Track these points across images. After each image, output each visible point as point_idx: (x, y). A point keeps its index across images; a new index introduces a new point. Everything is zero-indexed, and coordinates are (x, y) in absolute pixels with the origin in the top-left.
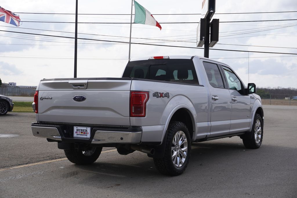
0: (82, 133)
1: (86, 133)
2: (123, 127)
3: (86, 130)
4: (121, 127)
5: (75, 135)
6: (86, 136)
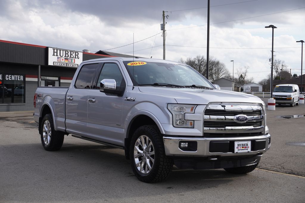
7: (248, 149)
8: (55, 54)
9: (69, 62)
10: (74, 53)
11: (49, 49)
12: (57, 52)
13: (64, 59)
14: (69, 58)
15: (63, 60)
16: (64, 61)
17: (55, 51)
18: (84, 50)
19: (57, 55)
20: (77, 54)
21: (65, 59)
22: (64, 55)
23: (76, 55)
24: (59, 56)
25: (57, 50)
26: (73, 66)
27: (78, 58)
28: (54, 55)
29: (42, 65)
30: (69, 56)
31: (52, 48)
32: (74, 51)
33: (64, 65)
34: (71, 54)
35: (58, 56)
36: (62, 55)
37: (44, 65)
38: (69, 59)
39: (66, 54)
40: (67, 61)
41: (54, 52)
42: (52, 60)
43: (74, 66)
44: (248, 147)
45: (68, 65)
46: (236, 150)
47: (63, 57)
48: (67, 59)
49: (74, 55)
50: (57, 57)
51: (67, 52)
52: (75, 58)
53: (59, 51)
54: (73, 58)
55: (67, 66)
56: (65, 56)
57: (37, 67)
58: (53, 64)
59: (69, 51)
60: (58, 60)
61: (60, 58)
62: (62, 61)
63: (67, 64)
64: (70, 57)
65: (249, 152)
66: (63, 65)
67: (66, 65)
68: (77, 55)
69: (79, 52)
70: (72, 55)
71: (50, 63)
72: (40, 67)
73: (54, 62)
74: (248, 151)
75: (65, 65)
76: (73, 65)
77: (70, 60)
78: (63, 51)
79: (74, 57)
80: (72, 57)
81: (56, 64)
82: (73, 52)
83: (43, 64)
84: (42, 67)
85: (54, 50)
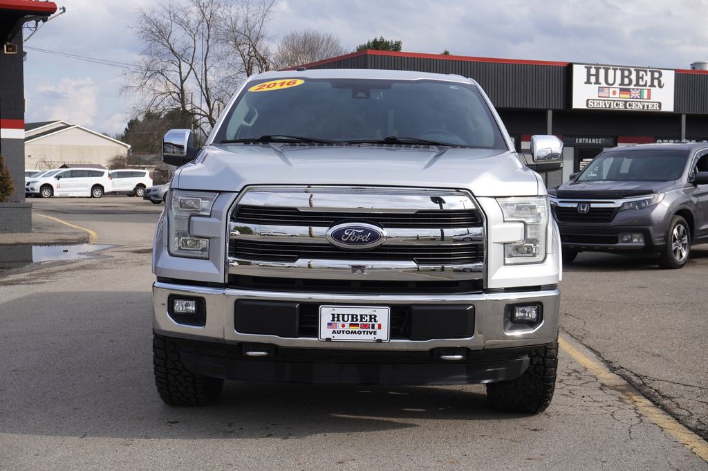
7: (378, 331)
8: (593, 79)
9: (633, 98)
10: (649, 74)
11: (575, 67)
12: (597, 75)
13: (618, 91)
14: (632, 86)
15: (614, 93)
16: (617, 95)
17: (593, 71)
18: (695, 64)
19: (597, 82)
20: (656, 75)
21: (621, 90)
22: (618, 80)
23: (653, 78)
24: (603, 84)
25: (597, 70)
26: (644, 106)
27: (660, 86)
28: (588, 82)
29: (556, 108)
30: (634, 82)
31: (584, 66)
32: (649, 68)
33: (617, 105)
34: (638, 78)
35: (600, 84)
36: (611, 80)
37: (562, 108)
38: (633, 89)
39: (623, 77)
40: (628, 96)
41: (589, 75)
42: (584, 96)
43: (648, 107)
44: (376, 326)
45: (630, 105)
46: (325, 332)
47: (617, 85)
48: (628, 90)
49: (648, 78)
50: (598, 86)
51: (626, 73)
52: (652, 85)
53: (602, 72)
54: (645, 85)
55: (626, 107)
56: (622, 83)
57: (543, 113)
58: (587, 106)
59: (632, 69)
60: (601, 94)
61: (606, 90)
62: (611, 95)
63: (626, 102)
64: (637, 84)
65: (379, 341)
66: (614, 107)
67: (625, 105)
68: (656, 79)
69: (662, 71)
70: (642, 78)
71: (579, 103)
72: (550, 113)
73: (588, 100)
74: (378, 337)
75: (621, 105)
76: (646, 104)
77: (635, 94)
78: (615, 70)
79: (649, 83)
80: (641, 83)
81: (594, 106)
82: (646, 72)
83: (560, 106)
84: (555, 113)
85: (589, 69)
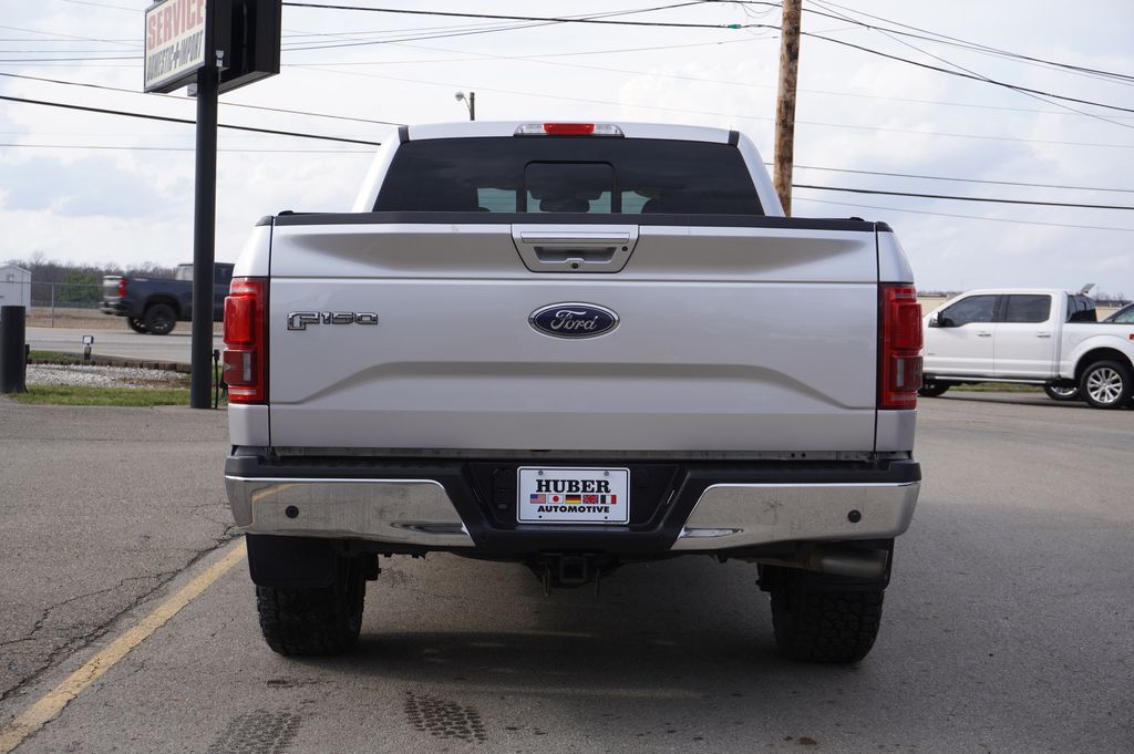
0: (578, 497)
1: (603, 498)
2: (807, 458)
3: (603, 485)
4: (799, 457)
5: (528, 512)
6: (603, 514)
